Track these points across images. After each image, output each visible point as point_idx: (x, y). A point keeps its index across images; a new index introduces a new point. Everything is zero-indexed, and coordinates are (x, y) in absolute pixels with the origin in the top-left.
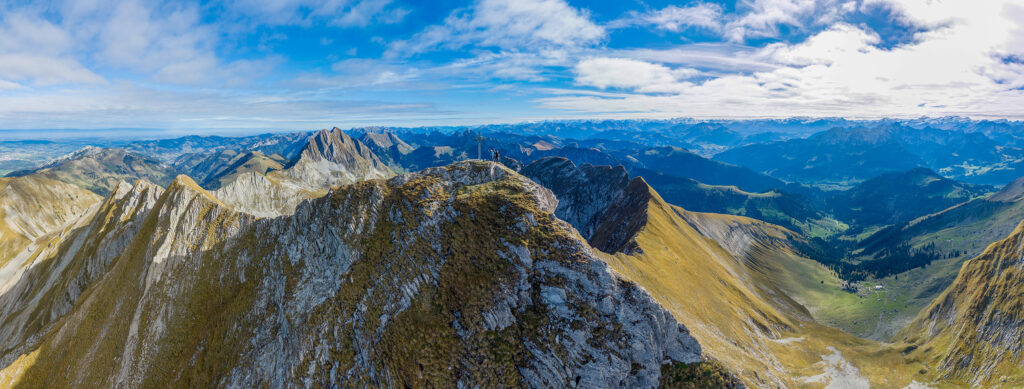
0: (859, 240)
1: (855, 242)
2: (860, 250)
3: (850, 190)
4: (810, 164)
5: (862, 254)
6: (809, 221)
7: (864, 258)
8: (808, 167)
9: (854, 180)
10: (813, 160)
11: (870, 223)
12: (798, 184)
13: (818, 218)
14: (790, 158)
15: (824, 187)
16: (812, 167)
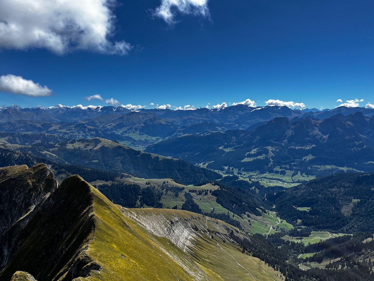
0: (306, 244)
1: (301, 245)
2: (309, 255)
3: (296, 188)
4: (249, 156)
5: (312, 260)
6: (248, 216)
7: (314, 265)
8: (246, 160)
9: (300, 177)
10: (253, 152)
11: (319, 227)
12: (236, 177)
13: (259, 214)
14: (227, 150)
15: (265, 183)
16: (251, 159)
